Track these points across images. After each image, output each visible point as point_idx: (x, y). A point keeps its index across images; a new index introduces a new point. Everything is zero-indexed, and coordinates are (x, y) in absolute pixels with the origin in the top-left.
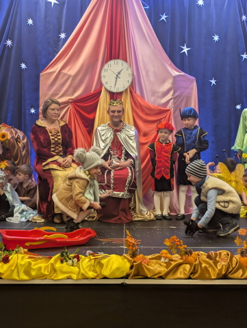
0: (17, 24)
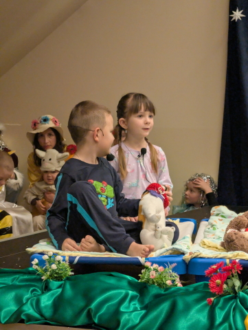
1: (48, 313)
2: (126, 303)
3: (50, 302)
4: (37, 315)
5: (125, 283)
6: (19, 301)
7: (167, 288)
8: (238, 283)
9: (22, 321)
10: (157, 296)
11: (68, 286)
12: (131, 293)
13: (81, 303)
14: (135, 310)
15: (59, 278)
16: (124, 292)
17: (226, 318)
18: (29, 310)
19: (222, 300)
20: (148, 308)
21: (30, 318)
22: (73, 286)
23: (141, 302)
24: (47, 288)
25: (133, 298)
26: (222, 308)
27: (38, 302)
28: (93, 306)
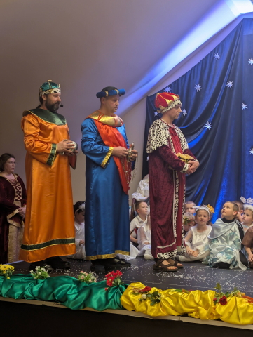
0: (239, 65)
1: (36, 295)
2: (70, 290)
3: (37, 289)
4: (31, 296)
5: (71, 281)
6: (24, 289)
7: (89, 283)
8: (119, 281)
9: (24, 298)
10: (85, 287)
11: (46, 282)
12: (73, 285)
13: (50, 290)
14: (74, 293)
15: (42, 278)
16: (70, 285)
17: (113, 297)
18: (28, 293)
19: (111, 289)
20: (80, 292)
21: (28, 297)
22: (48, 282)
23: (78, 289)
24: (37, 283)
25: (74, 288)
26: (111, 293)
27: (32, 289)
28: (55, 292)
